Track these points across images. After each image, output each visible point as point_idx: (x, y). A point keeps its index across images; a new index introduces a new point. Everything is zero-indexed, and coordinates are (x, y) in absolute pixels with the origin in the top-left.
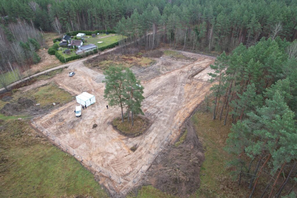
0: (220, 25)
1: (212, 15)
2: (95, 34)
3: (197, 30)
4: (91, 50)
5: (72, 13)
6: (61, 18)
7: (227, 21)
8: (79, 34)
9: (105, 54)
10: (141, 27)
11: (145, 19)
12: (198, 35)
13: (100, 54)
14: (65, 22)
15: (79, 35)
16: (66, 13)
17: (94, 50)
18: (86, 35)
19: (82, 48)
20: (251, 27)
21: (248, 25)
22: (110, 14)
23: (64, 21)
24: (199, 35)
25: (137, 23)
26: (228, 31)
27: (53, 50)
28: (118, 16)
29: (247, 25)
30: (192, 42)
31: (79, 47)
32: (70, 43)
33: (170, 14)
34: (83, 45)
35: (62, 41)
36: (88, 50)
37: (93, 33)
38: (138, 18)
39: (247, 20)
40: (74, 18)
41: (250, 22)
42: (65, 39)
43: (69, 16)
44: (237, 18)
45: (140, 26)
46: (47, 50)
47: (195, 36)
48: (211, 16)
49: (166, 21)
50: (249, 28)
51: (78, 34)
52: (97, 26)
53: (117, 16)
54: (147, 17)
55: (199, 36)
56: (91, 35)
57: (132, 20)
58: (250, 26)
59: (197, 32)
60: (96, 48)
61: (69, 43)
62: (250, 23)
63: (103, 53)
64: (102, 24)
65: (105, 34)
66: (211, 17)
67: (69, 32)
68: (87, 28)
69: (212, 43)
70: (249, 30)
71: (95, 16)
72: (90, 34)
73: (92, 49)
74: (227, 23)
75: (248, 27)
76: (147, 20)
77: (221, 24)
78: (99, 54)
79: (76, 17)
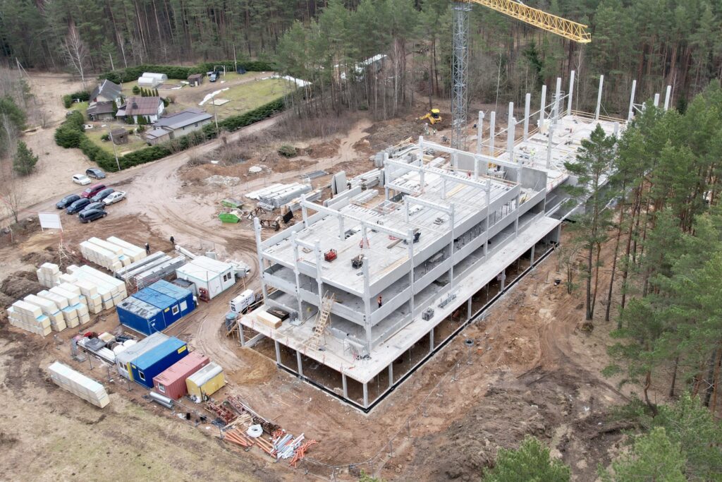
0: (605, 37)
1: (580, 6)
2: (199, 75)
3: (534, 54)
4: (193, 128)
5: (120, 8)
6: (86, 24)
7: (629, 25)
8: (145, 74)
9: (242, 141)
10: (355, 50)
11: (367, 26)
12: (539, 70)
13: (225, 141)
14: (98, 37)
15: (147, 79)
16: (102, 9)
17: (207, 129)
18: (170, 77)
19: (164, 122)
20: (703, 43)
21: (691, 37)
22: (247, 8)
23: (94, 33)
24: (543, 70)
25: (343, 37)
26: (634, 56)
27: (73, 131)
28: (274, 12)
29: (688, 36)
30: (520, 92)
31: (153, 119)
32: (123, 108)
33: (446, 7)
34: (165, 113)
35: (95, 100)
36: (183, 128)
37: (192, 73)
38: (345, 23)
39: (689, 22)
40: (128, 23)
41: (699, 26)
42: (104, 94)
43: (111, 19)
44: (657, 14)
45: (351, 47)
46: (51, 133)
47: (530, 73)
48: (578, 9)
49: (434, 30)
50: (697, 46)
51: (141, 76)
52: (204, 46)
53: (268, 15)
54: (374, 18)
55: (540, 73)
56: (185, 78)
57: (326, 30)
58: (696, 40)
59: (535, 61)
60: (208, 122)
61: (119, 107)
62: (698, 30)
63: (235, 137)
64: (217, 41)
65: (232, 75)
66: (578, 12)
67: (111, 72)
68: (168, 56)
69: (584, 94)
70: (696, 52)
71: (199, 15)
72: (181, 75)
73: (196, 124)
74: (629, 32)
75: (693, 43)
76: (375, 27)
77: (608, 35)
78: (224, 139)
79: (135, 20)
